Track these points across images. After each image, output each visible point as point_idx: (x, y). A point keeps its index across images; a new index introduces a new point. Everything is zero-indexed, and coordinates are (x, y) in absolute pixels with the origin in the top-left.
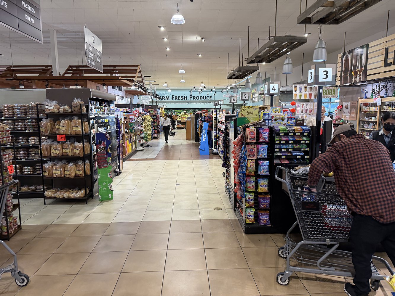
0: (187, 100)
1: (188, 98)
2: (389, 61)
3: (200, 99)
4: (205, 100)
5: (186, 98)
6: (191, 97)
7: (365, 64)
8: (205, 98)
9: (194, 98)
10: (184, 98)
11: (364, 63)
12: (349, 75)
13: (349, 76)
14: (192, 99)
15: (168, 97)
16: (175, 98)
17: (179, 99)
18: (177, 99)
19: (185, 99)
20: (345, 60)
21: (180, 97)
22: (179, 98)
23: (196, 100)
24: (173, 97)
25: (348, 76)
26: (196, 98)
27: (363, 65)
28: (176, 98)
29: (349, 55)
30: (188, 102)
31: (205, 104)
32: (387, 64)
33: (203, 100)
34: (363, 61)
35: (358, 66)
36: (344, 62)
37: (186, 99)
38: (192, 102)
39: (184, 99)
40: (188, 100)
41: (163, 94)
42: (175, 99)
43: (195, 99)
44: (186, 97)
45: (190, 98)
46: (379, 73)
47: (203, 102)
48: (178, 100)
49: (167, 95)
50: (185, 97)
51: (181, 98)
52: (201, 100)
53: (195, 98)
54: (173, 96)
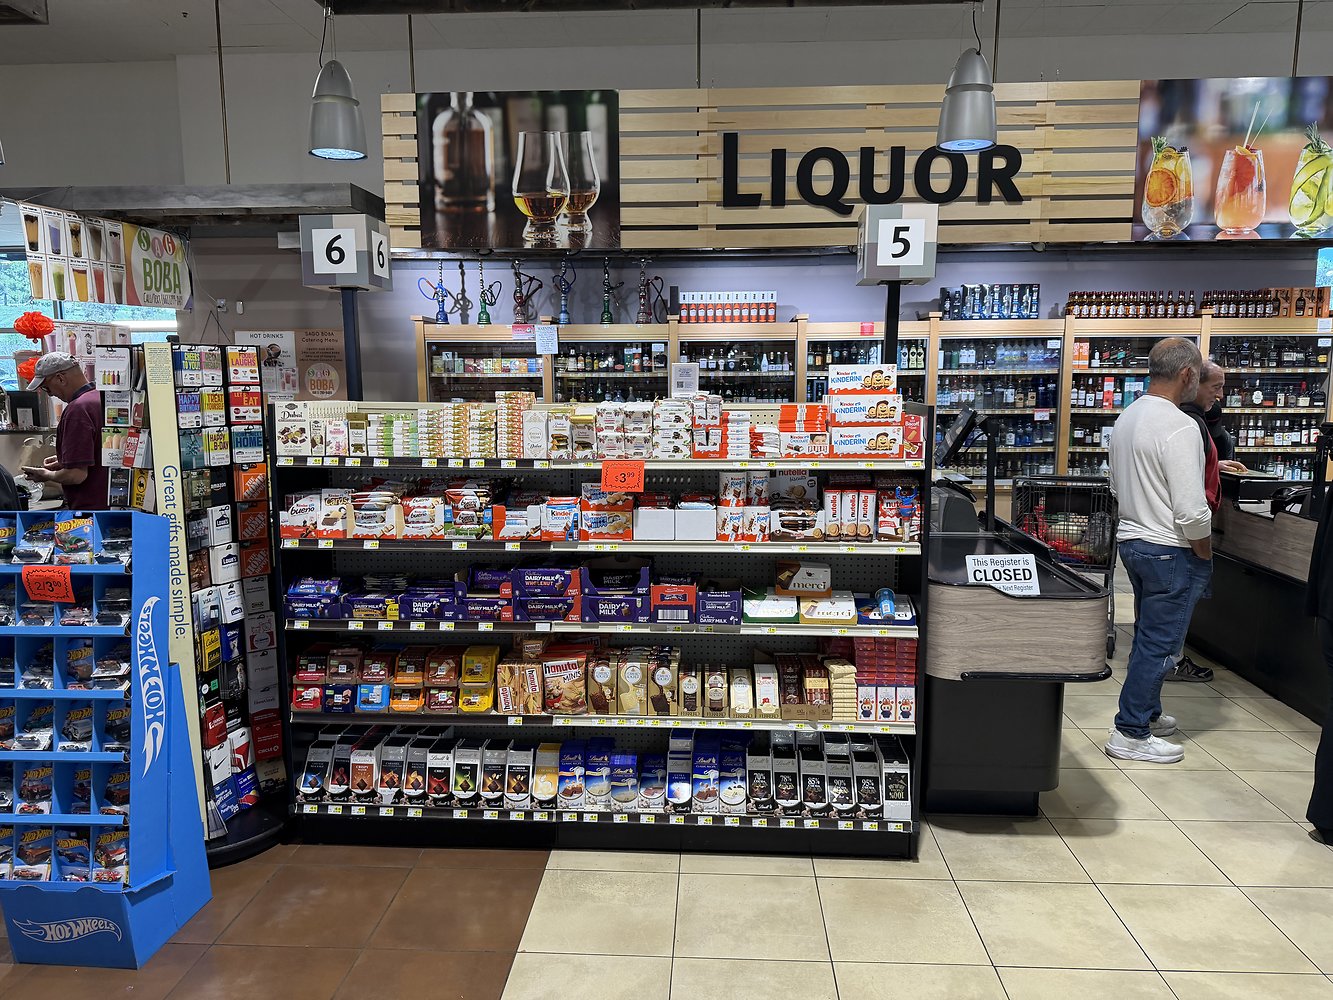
2: (743, 188)
7: (605, 177)
11: (595, 169)
12: (491, 206)
13: (492, 217)
20: (448, 134)
25: (485, 212)
27: (589, 177)
29: (478, 114)
32: (732, 197)
34: (586, 160)
35: (555, 180)
36: (439, 141)
46: (695, 227)
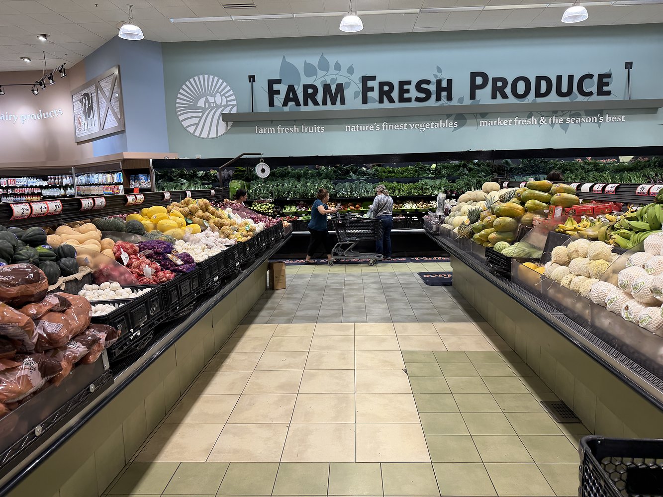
0: (455, 102)
1: (461, 90)
3: (538, 94)
4: (566, 99)
5: (446, 89)
6: (479, 81)
8: (564, 89)
9: (494, 88)
10: (432, 88)
14: (484, 96)
16: (382, 93)
19: (439, 98)
21: (412, 87)
22: (402, 91)
23: (512, 100)
24: (366, 90)
30: (461, 117)
37: (449, 98)
38: (484, 115)
40: (461, 100)
41: (310, 70)
42: (381, 101)
47: (554, 111)
49: (333, 77)
52: (539, 100)
53: (501, 90)
54: (365, 80)
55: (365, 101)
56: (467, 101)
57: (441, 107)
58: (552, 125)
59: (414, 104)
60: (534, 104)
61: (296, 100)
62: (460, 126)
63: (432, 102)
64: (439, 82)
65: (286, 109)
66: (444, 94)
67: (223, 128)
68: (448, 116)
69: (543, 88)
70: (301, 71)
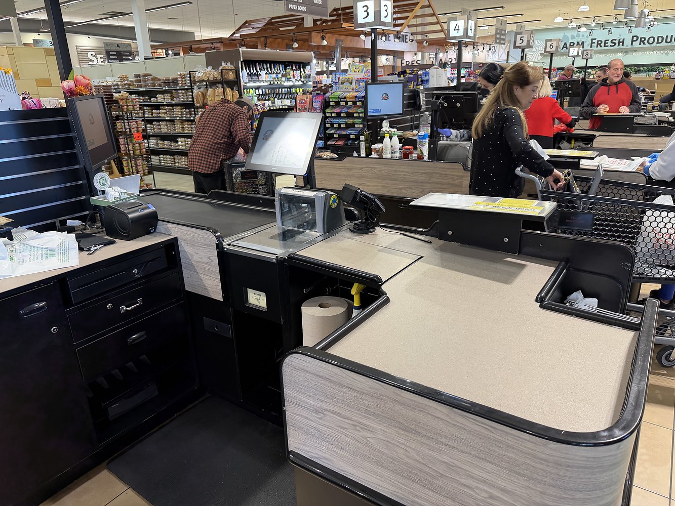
0: (624, 47)
1: (628, 42)
3: (658, 43)
4: (669, 44)
5: (622, 42)
6: (635, 39)
8: (669, 40)
9: (641, 41)
10: (617, 42)
14: (636, 44)
15: (583, 43)
16: (598, 44)
17: (605, 46)
18: (601, 46)
19: (619, 45)
21: (609, 42)
22: (605, 43)
23: (647, 45)
24: (592, 43)
26: (646, 42)
28: (600, 44)
30: (626, 52)
31: (667, 54)
33: (664, 43)
37: (623, 45)
38: (635, 51)
39: (617, 45)
40: (627, 46)
41: (573, 37)
42: (597, 47)
43: (644, 44)
44: (624, 39)
45: (633, 41)
47: (664, 49)
48: (603, 48)
49: (580, 40)
50: (621, 40)
51: (610, 44)
52: (658, 45)
53: (643, 42)
54: (592, 40)
55: (591, 47)
56: (630, 46)
57: (620, 49)
58: (662, 54)
59: (609, 48)
60: (655, 47)
61: (566, 47)
62: (626, 55)
63: (616, 47)
64: (620, 40)
65: (562, 51)
66: (621, 44)
67: (540, 57)
68: (622, 52)
69: (660, 41)
70: (570, 38)
